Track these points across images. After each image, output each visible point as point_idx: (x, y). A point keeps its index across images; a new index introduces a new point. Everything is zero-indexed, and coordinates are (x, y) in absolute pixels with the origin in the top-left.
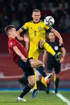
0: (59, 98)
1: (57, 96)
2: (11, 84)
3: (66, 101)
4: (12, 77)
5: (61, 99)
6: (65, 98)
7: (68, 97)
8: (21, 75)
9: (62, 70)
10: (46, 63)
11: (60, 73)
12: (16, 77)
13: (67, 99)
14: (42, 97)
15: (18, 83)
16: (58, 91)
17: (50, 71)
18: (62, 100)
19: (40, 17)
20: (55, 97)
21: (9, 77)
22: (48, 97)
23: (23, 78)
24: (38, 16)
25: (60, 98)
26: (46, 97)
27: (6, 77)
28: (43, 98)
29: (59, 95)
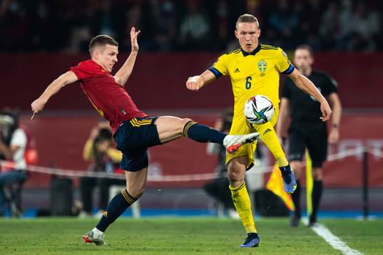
0: (322, 240)
1: (315, 234)
2: (181, 197)
3: (340, 248)
4: (186, 178)
5: (328, 241)
6: (338, 239)
7: (348, 237)
8: (211, 171)
9: (330, 158)
10: (286, 135)
11: (325, 165)
12: (197, 177)
13: (344, 240)
14: (272, 237)
15: (201, 194)
16: (319, 218)
17: (299, 156)
18: (330, 246)
19: (257, 35)
20: (308, 234)
21: (178, 178)
22: (288, 237)
23: (216, 181)
24: (252, 33)
25: (324, 237)
26: (282, 234)
27: (169, 179)
28: (275, 237)
29: (321, 231)
